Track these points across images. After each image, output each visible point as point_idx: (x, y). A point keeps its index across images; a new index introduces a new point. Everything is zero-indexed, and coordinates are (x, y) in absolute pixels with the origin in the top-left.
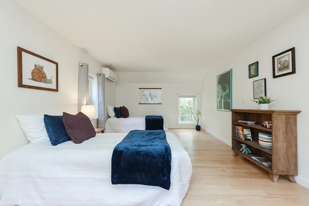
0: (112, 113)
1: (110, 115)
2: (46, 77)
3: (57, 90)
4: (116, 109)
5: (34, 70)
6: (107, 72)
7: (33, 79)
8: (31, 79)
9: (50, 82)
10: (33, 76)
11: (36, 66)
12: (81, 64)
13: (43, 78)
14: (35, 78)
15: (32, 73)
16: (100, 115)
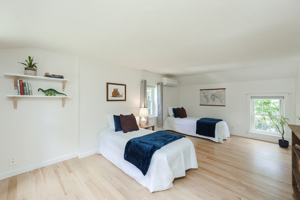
0: (171, 113)
1: (169, 115)
2: (119, 94)
3: (125, 100)
4: (174, 110)
5: (113, 92)
6: (165, 81)
7: (113, 96)
8: (112, 97)
9: (122, 96)
10: (113, 95)
11: (114, 89)
12: (142, 81)
13: (117, 95)
14: (114, 96)
15: (113, 93)
16: (159, 114)
